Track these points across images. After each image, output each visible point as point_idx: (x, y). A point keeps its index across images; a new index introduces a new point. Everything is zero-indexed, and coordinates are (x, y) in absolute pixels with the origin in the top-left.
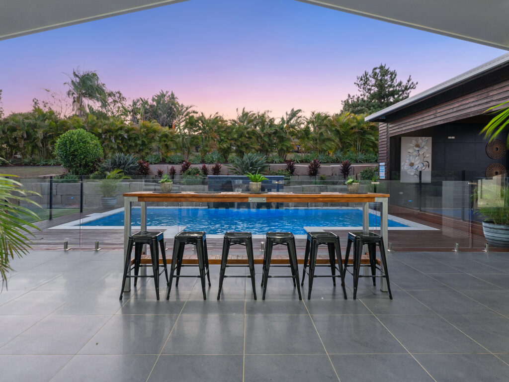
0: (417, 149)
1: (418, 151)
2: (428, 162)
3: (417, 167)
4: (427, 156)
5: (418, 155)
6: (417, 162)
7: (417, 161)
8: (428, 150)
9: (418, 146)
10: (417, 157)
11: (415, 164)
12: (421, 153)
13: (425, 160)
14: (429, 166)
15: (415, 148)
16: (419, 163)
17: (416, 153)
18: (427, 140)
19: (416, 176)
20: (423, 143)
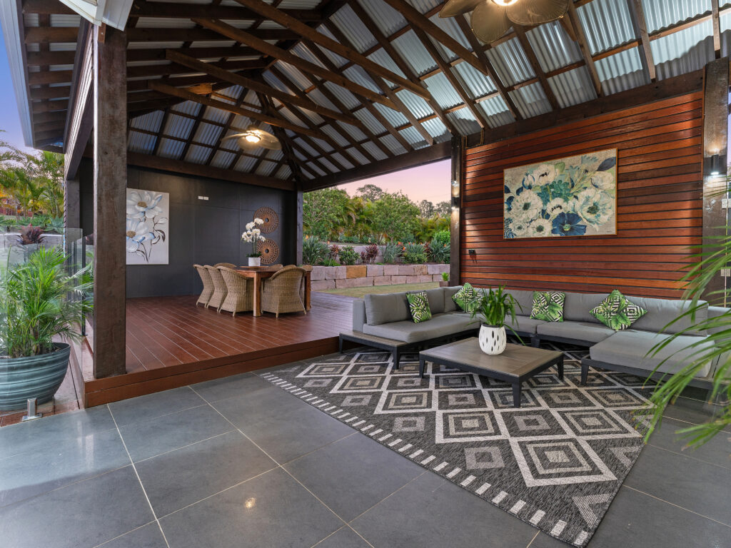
0: (142, 209)
1: (144, 212)
2: (163, 232)
3: (141, 238)
4: (160, 222)
5: (142, 219)
6: (142, 231)
7: (141, 228)
8: (162, 212)
9: (142, 204)
10: (142, 224)
11: (137, 233)
12: (149, 216)
13: (157, 227)
14: (164, 239)
15: (136, 206)
16: (145, 233)
17: (139, 216)
18: (161, 197)
19: (140, 253)
20: (153, 201)
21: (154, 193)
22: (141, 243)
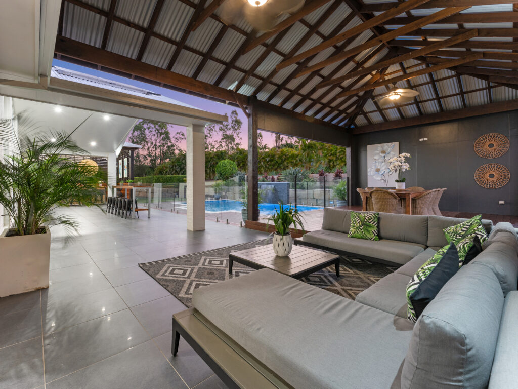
0: (383, 155)
1: (384, 157)
3: (383, 172)
5: (384, 161)
6: (384, 168)
7: (383, 166)
8: (394, 155)
9: (383, 152)
10: (383, 163)
11: (381, 169)
12: (387, 158)
14: (396, 172)
15: (380, 154)
16: (385, 169)
17: (382, 159)
18: (394, 145)
19: (383, 181)
20: (389, 149)
21: (390, 144)
22: (383, 175)
